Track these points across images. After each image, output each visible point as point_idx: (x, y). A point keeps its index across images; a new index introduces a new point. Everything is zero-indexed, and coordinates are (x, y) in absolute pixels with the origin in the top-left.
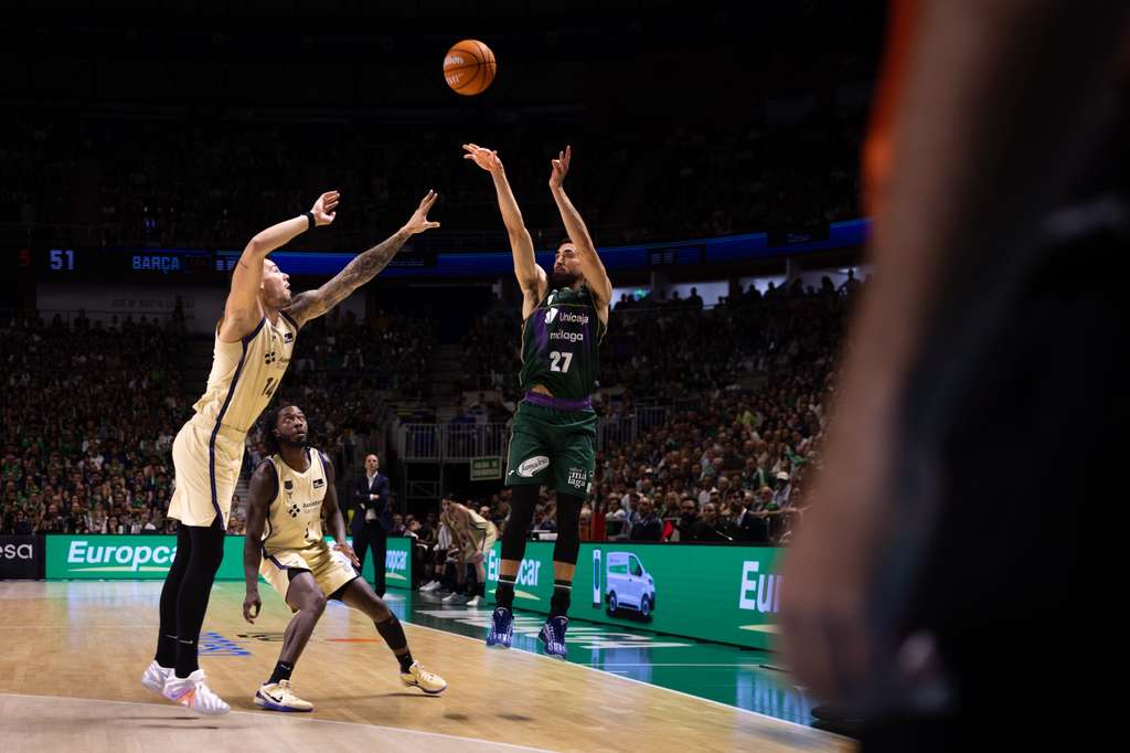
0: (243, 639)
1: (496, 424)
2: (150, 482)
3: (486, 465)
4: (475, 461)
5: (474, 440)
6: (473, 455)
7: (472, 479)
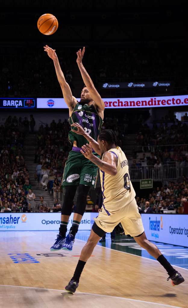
0: (39, 256)
1: (150, 166)
2: (10, 191)
3: (146, 182)
4: (142, 181)
5: (141, 172)
6: (141, 179)
7: (141, 188)
